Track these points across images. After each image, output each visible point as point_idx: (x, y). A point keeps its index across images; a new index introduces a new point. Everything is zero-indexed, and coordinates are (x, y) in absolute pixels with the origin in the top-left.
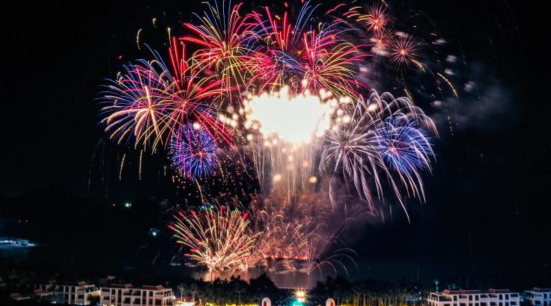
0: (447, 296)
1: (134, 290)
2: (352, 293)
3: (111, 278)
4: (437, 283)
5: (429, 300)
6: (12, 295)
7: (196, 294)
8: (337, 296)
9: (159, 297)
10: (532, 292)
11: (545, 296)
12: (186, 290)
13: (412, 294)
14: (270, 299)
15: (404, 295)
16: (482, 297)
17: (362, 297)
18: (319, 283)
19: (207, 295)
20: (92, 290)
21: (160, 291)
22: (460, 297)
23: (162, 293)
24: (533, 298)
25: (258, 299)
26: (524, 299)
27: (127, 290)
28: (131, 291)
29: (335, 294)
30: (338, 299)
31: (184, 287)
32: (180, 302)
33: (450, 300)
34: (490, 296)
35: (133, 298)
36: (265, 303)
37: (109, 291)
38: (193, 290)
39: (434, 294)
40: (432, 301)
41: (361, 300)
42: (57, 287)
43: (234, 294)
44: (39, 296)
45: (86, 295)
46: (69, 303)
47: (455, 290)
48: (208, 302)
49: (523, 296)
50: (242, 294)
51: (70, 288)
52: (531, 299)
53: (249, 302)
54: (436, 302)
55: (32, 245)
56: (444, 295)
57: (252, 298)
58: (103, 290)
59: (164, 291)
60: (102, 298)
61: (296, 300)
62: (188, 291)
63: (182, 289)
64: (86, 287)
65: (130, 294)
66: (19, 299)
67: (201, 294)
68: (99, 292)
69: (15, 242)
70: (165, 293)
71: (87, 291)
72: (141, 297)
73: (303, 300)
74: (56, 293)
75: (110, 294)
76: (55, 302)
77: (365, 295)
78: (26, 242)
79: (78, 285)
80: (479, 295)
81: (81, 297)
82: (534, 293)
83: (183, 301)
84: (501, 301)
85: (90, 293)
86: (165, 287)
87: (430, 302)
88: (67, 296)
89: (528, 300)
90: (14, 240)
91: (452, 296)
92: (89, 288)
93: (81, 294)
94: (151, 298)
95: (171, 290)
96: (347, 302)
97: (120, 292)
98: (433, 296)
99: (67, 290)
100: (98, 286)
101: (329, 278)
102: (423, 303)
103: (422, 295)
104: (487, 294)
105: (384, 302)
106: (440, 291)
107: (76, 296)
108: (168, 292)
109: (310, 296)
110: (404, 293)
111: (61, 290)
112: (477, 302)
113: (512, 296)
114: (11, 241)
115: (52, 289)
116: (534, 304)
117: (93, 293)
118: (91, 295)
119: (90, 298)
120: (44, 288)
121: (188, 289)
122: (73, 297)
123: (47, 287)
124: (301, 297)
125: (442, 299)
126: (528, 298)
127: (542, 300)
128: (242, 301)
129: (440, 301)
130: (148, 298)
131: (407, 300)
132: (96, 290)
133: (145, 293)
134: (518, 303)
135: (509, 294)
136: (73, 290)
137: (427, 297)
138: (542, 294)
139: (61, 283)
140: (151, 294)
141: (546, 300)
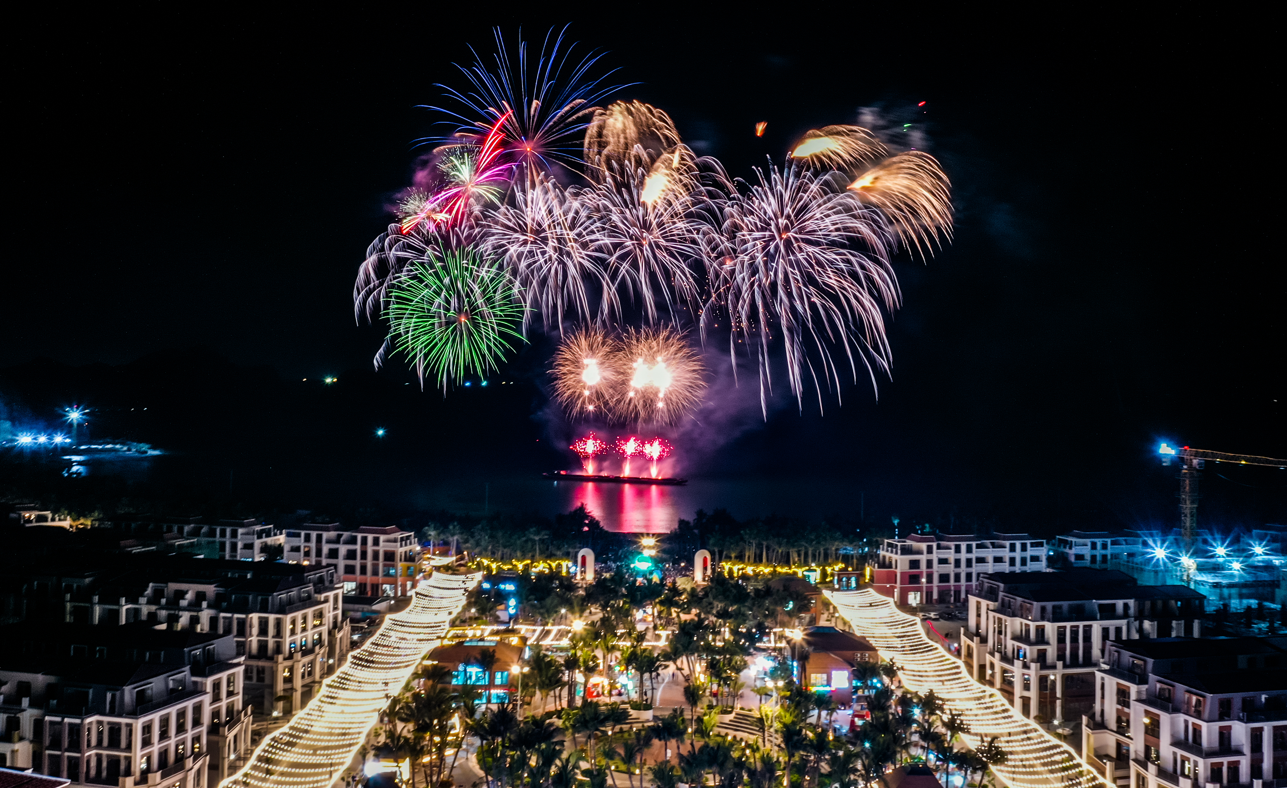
0: (915, 545)
1: (346, 535)
2: (742, 539)
3: (303, 512)
4: (896, 522)
5: (882, 553)
6: (123, 543)
7: (457, 541)
8: (714, 545)
9: (390, 547)
10: (1070, 539)
11: (1094, 546)
12: (439, 534)
13: (851, 542)
14: (593, 550)
15: (836, 543)
16: (978, 546)
17: (759, 546)
18: (682, 523)
19: (478, 544)
20: (268, 535)
21: (392, 536)
22: (939, 547)
23: (395, 541)
24: (1070, 548)
25: (571, 550)
26: (1054, 551)
27: (333, 534)
28: (339, 536)
29: (711, 542)
30: (716, 550)
31: (435, 529)
32: (429, 556)
33: (920, 552)
34: (994, 546)
35: (343, 549)
36: (584, 558)
37: (298, 535)
38: (453, 535)
39: (890, 541)
40: (888, 555)
41: (758, 552)
42: (204, 529)
43: (526, 541)
44: (173, 545)
45: (258, 543)
46: (227, 557)
47: (929, 534)
48: (480, 554)
49: (1054, 545)
50: (542, 541)
51: (228, 531)
52: (1067, 550)
53: (555, 555)
54: (894, 557)
55: (156, 453)
56: (909, 542)
57: (559, 549)
58: (289, 535)
59: (398, 535)
60: (287, 548)
61: (640, 553)
62: (442, 537)
63: (433, 533)
64: (258, 528)
65: (337, 540)
66: (136, 550)
67: (466, 541)
68: (281, 539)
69: (125, 448)
70: (402, 539)
71: (260, 537)
72: (358, 547)
73: (653, 552)
74: (204, 540)
75: (300, 542)
76: (202, 557)
77: (765, 543)
78: (144, 447)
79: (242, 526)
80: (974, 544)
81: (249, 546)
82: (1074, 540)
83: (434, 554)
84: (1012, 554)
85: (264, 539)
86: (402, 528)
87: (884, 557)
88: (223, 545)
89: (1063, 553)
90: (123, 444)
91: (924, 546)
92: (262, 531)
93: (249, 542)
94: (376, 548)
95: (412, 533)
96: (733, 555)
97: (319, 537)
98: (890, 545)
99: (223, 534)
100: (279, 528)
101: (700, 514)
102: (871, 557)
103: (868, 544)
104: (988, 542)
105: (799, 555)
106: (903, 536)
107: (240, 545)
108: (408, 538)
109: (666, 546)
110: (836, 539)
111: (212, 533)
112: (969, 556)
113: (1032, 545)
114: (118, 446)
115: (195, 533)
116: (1072, 559)
117: (270, 541)
118: (266, 543)
119: (265, 549)
120: (181, 530)
121: (443, 532)
122: (234, 547)
123: (187, 529)
124: (650, 548)
125: (906, 551)
126: (1062, 549)
127: (1086, 551)
128: (542, 553)
129: (902, 554)
130: (370, 549)
131: (842, 552)
132: (275, 535)
133: (364, 541)
134: (1044, 559)
135: (1028, 542)
136: (234, 534)
137: (878, 548)
138: (1088, 541)
139: (212, 521)
140: (376, 542)
141: (1094, 552)
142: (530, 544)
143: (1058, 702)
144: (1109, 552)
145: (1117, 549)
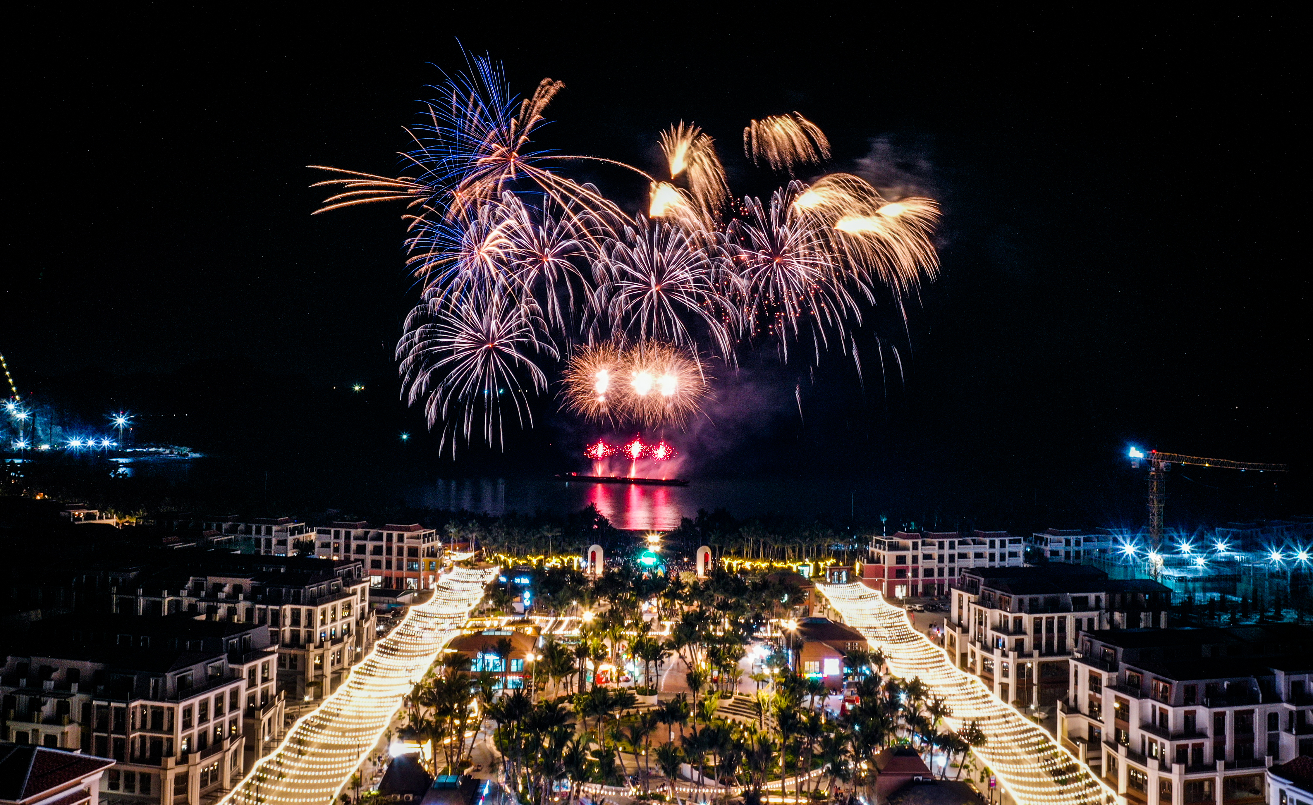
0: (901, 541)
1: (372, 532)
2: (741, 536)
3: (332, 511)
5: (870, 549)
6: (165, 539)
7: (476, 537)
8: (714, 542)
9: (414, 543)
10: (1045, 536)
11: (1068, 543)
12: (459, 532)
13: (842, 539)
14: (602, 546)
15: (828, 540)
16: (960, 543)
17: (757, 542)
18: (684, 521)
19: (495, 541)
20: (300, 532)
21: (415, 533)
22: (924, 544)
23: (418, 537)
24: (1046, 545)
25: (582, 546)
26: (1031, 548)
27: (360, 531)
28: (367, 533)
29: (712, 539)
30: (717, 547)
31: (455, 527)
32: (449, 551)
33: (906, 548)
34: (975, 542)
35: (370, 546)
36: (594, 553)
37: (329, 533)
38: (472, 532)
39: (878, 538)
40: (876, 551)
41: (755, 548)
42: (242, 527)
43: (540, 538)
44: (212, 541)
45: (290, 540)
46: (262, 553)
47: (915, 531)
48: (497, 550)
49: (1030, 542)
50: (555, 538)
51: (263, 528)
52: (1043, 547)
53: (567, 551)
54: (882, 552)
55: (197, 455)
56: (896, 539)
57: (570, 545)
58: (319, 532)
59: (421, 532)
60: (317, 544)
61: (647, 549)
62: (462, 533)
63: (453, 530)
64: (291, 526)
65: (364, 537)
66: (178, 546)
67: (484, 538)
68: (313, 535)
69: (168, 451)
70: (425, 536)
71: (292, 534)
72: (384, 544)
73: (658, 549)
74: (240, 537)
75: (331, 539)
76: (239, 552)
77: (762, 540)
78: (185, 450)
79: (277, 523)
80: (956, 541)
81: (283, 543)
82: (1049, 537)
83: (455, 550)
84: (992, 551)
85: (297, 536)
86: (425, 526)
87: (873, 553)
88: (258, 541)
89: (1039, 549)
90: (166, 447)
91: (909, 543)
92: (295, 528)
93: (283, 538)
94: (400, 544)
95: (434, 531)
96: (732, 551)
97: (348, 535)
98: (878, 542)
99: (258, 531)
100: (311, 525)
101: (702, 512)
102: (861, 553)
103: (859, 541)
104: (969, 539)
105: (794, 551)
106: (890, 533)
107: (274, 541)
108: (430, 535)
109: (669, 542)
110: (828, 537)
111: (248, 530)
112: (952, 552)
113: (1010, 542)
114: (161, 450)
115: (232, 530)
116: (1048, 555)
117: (301, 537)
118: (298, 539)
119: (297, 545)
120: (219, 528)
121: (463, 529)
122: (269, 542)
123: (224, 526)
124: (655, 544)
125: (893, 547)
126: (1038, 546)
127: (1061, 548)
128: (554, 549)
129: (889, 550)
130: (395, 545)
131: (833, 548)
132: (307, 532)
133: (390, 537)
134: (1021, 554)
135: (1007, 539)
136: (269, 531)
137: (867, 544)
138: (1063, 538)
139: (248, 520)
140: (401, 538)
141: (1068, 548)
142: (543, 540)
143: (1035, 689)
144: (1081, 549)
145: (1089, 546)
